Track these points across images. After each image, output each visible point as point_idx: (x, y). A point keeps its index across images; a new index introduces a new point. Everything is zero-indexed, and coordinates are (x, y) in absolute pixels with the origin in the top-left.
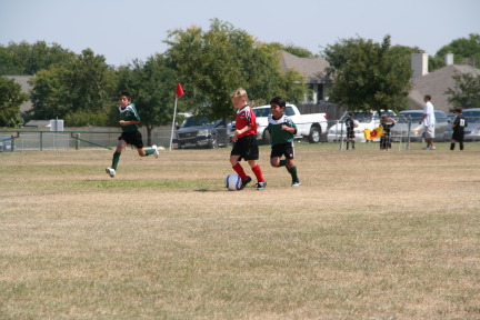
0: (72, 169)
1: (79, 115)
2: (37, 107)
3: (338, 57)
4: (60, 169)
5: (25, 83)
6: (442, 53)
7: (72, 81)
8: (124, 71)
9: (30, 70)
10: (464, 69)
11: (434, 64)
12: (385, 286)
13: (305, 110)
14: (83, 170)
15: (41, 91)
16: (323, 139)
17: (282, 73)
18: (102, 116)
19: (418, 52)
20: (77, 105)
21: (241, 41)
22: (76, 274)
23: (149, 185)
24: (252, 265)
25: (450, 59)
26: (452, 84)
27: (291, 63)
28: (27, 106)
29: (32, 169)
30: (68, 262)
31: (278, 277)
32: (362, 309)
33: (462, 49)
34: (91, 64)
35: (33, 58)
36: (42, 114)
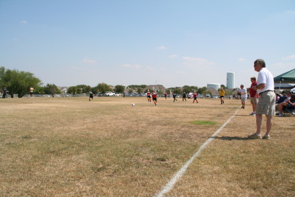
3: (116, 87)
5: (82, 89)
7: (86, 89)
8: (93, 88)
11: (127, 88)
13: (113, 93)
16: (115, 96)
19: (125, 87)
20: (87, 92)
21: (106, 85)
22: (86, 111)
26: (129, 90)
27: (111, 87)
30: (85, 109)
33: (130, 86)
34: (89, 87)
35: (82, 86)
36: (83, 92)
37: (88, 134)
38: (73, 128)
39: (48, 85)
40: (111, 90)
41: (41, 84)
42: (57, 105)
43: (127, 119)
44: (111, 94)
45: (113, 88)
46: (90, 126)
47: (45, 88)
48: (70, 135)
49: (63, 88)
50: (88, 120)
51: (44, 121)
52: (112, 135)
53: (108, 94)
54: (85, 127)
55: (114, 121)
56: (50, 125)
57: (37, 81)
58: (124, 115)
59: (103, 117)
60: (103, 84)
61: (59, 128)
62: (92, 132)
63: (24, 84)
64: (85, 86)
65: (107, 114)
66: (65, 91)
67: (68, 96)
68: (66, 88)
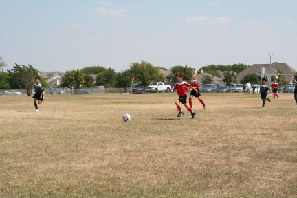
0: (106, 98)
1: (108, 85)
2: (97, 82)
3: (174, 70)
4: (103, 98)
5: (94, 76)
6: (200, 70)
7: (106, 76)
8: (119, 73)
9: (96, 73)
10: (206, 74)
11: (199, 72)
12: (186, 129)
13: (166, 84)
14: (109, 99)
15: (98, 78)
16: (170, 91)
17: (159, 74)
18: (113, 85)
19: (194, 69)
20: (107, 82)
21: (149, 66)
22: (107, 125)
23: (125, 103)
24: (152, 124)
25: (202, 71)
26: (203, 78)
27: (162, 71)
28: (95, 82)
29: (96, 98)
30: (105, 122)
31: (158, 127)
32: (180, 135)
33: (205, 69)
34: (111, 72)
35: (96, 70)
36: (98, 84)
37: (113, 180)
38: (78, 166)
39: (17, 67)
40: (161, 79)
43: (203, 144)
44: (163, 87)
45: (166, 74)
46: (118, 160)
47: (10, 74)
48: (73, 182)
49: (50, 75)
50: (113, 148)
51: (11, 151)
52: (169, 182)
53: (154, 87)
54: (106, 163)
55: (172, 149)
56: (26, 158)
58: (196, 135)
59: (145, 140)
60: (143, 64)
61: (46, 167)
62: (122, 175)
64: (103, 69)
65: (155, 133)
66: (56, 80)
67: (62, 92)
68: (59, 74)
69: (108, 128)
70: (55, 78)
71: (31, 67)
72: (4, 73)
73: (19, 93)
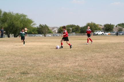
0: (76, 38)
1: (77, 32)
2: (72, 31)
3: (105, 26)
4: (75, 38)
5: (71, 29)
6: (117, 25)
7: (76, 28)
8: (81, 27)
9: (72, 27)
10: (119, 27)
11: (116, 27)
12: (111, 51)
13: (101, 31)
14: (77, 38)
15: (73, 29)
16: (103, 35)
17: (99, 27)
18: (79, 32)
19: (114, 25)
20: (76, 31)
21: (94, 24)
22: (77, 49)
23: (84, 39)
24: (96, 48)
25: (118, 26)
26: (118, 29)
27: (100, 26)
28: (71, 31)
29: (72, 38)
30: (76, 48)
31: (99, 50)
32: (108, 53)
33: (119, 25)
34: (78, 27)
35: (72, 26)
37: (80, 71)
38: (66, 65)
39: (40, 25)
40: (99, 30)
41: (34, 24)
42: (49, 44)
43: (119, 57)
44: (100, 33)
46: (82, 63)
47: (38, 28)
48: (63, 71)
49: (53, 28)
50: (79, 58)
51: (39, 59)
52: (104, 73)
53: (96, 33)
54: (77, 64)
55: (105, 59)
56: (45, 62)
57: (30, 22)
58: (116, 53)
59: (93, 55)
60: (92, 23)
61: (53, 65)
62: (84, 69)
63: (19, 25)
65: (97, 52)
66: (56, 30)
67: (58, 35)
68: (57, 28)
69: (77, 50)
70: (55, 29)
71: (46, 25)
72: (36, 28)
73: (41, 36)
